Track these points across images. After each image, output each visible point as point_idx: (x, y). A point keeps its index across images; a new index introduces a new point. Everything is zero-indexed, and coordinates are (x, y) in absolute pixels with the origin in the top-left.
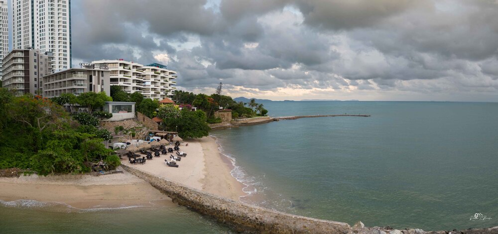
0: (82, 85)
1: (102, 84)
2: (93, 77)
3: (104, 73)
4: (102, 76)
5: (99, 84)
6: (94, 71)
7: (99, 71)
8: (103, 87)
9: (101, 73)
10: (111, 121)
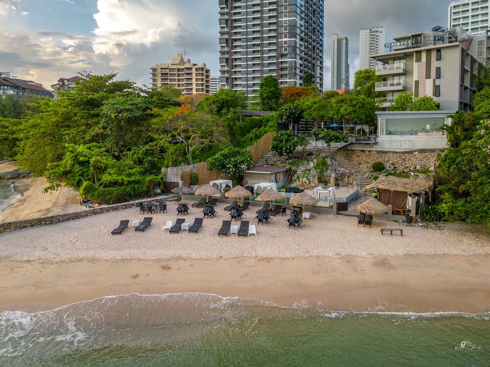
0: (397, 85)
1: (438, 76)
2: (415, 64)
3: (442, 51)
4: (439, 59)
7: (429, 51)
8: (438, 82)
9: (434, 55)
10: (379, 152)
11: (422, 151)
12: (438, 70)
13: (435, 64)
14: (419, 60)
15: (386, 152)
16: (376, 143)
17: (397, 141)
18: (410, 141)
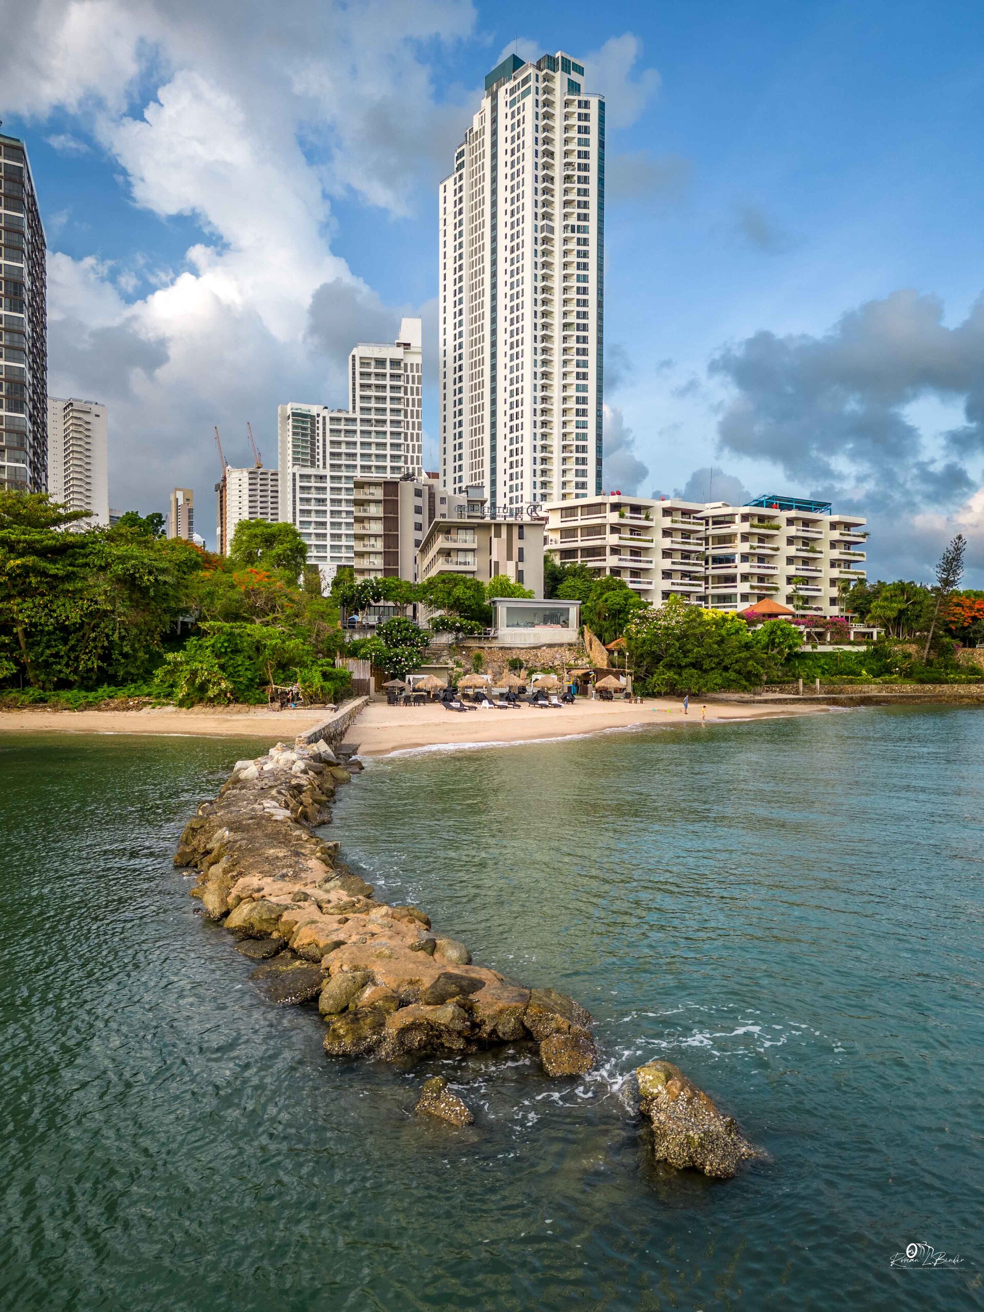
0: (465, 564)
1: (521, 559)
2: (494, 540)
3: (525, 528)
4: (521, 537)
5: (510, 558)
6: (496, 525)
7: (510, 526)
8: (521, 566)
9: (516, 531)
10: (501, 648)
11: (550, 646)
12: (521, 550)
13: (517, 544)
14: (498, 535)
15: (510, 649)
16: (496, 638)
17: (521, 634)
18: (535, 635)
